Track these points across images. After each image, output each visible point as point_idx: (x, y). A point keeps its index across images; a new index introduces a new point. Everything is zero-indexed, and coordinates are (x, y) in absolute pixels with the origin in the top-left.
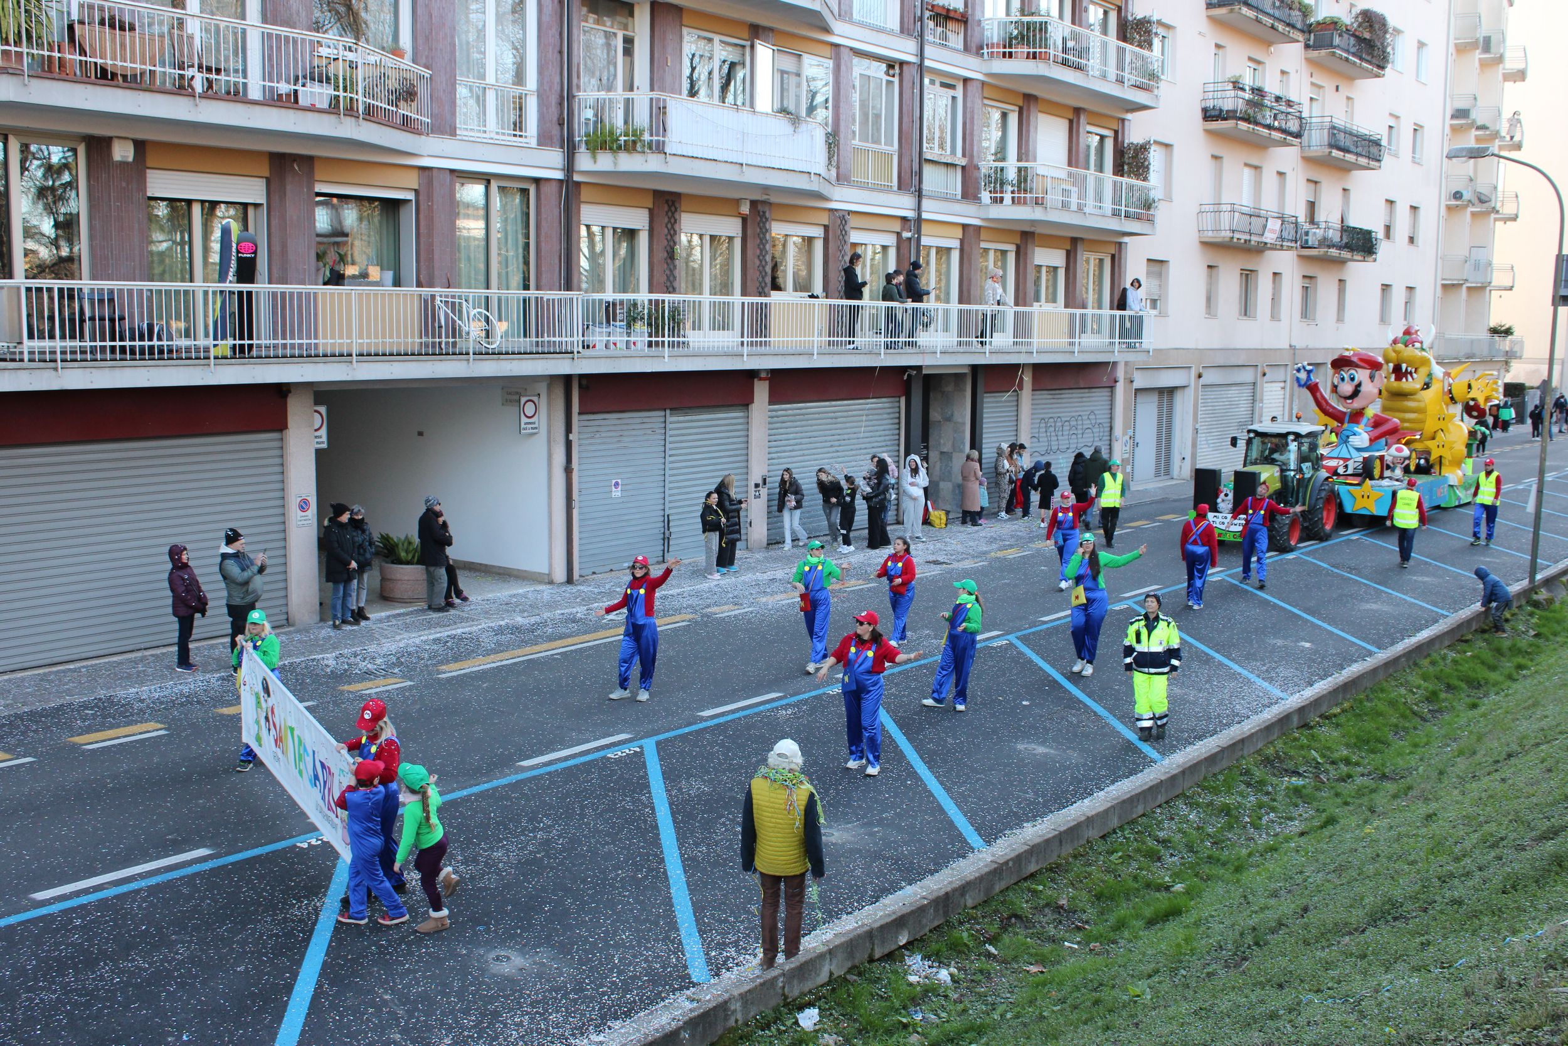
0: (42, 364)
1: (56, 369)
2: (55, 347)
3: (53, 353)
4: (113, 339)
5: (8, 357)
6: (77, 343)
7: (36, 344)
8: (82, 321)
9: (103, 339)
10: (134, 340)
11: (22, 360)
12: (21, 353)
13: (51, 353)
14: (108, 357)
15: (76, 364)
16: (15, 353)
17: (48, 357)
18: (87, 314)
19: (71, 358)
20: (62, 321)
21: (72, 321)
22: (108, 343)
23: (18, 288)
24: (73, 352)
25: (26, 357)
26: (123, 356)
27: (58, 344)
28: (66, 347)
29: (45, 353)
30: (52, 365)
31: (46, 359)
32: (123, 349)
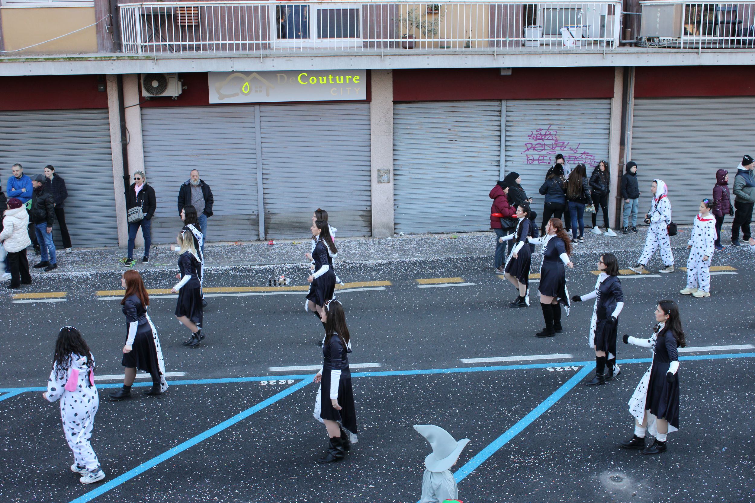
0: (690, 50)
1: (698, 53)
2: (699, 40)
3: (698, 43)
4: (733, 35)
5: (672, 45)
6: (712, 38)
7: (688, 38)
8: (716, 24)
9: (727, 35)
10: (746, 36)
11: (679, 48)
12: (680, 43)
13: (696, 43)
14: (729, 46)
15: (710, 50)
16: (676, 43)
17: (694, 46)
18: (720, 20)
19: (708, 47)
20: (705, 24)
21: (710, 23)
22: (730, 38)
23: (682, 5)
24: (709, 43)
25: (682, 47)
26: (738, 46)
27: (701, 38)
28: (705, 40)
29: (692, 43)
30: (696, 50)
31: (693, 47)
32: (738, 41)
